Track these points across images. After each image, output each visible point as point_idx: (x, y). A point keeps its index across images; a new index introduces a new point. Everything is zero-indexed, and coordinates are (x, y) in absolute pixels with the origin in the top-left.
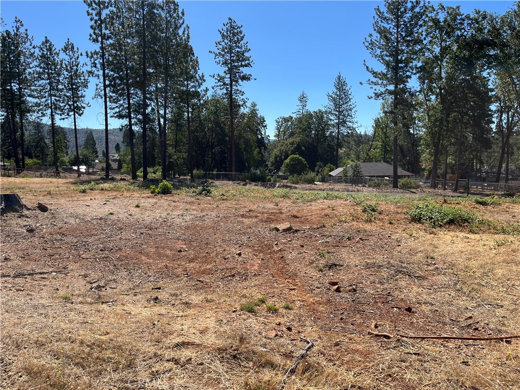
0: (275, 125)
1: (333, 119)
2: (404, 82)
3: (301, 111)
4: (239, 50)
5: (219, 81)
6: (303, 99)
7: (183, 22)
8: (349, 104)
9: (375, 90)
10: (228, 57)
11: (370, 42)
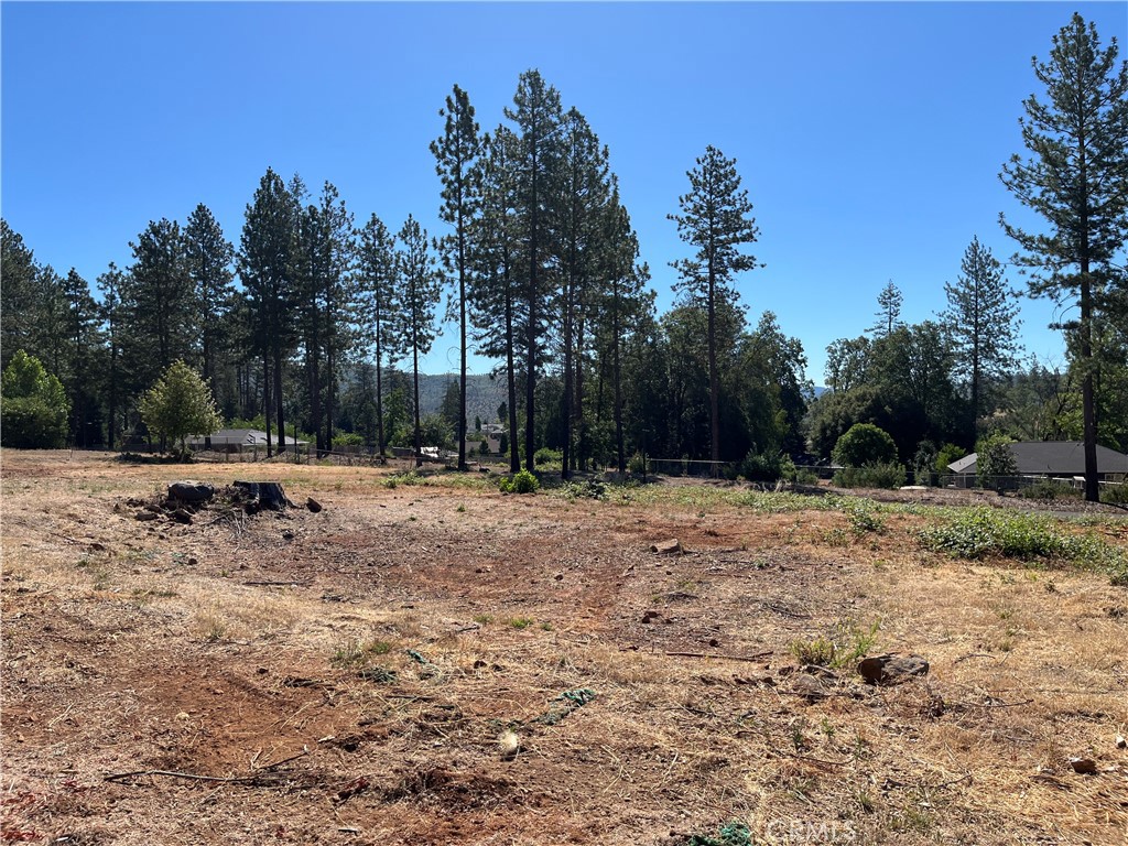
0: (826, 357)
1: (961, 341)
2: (1102, 256)
3: (887, 326)
4: (728, 208)
5: (686, 273)
6: (890, 299)
7: (607, 170)
8: (1002, 306)
9: (1033, 276)
10: (705, 224)
11: (1015, 173)
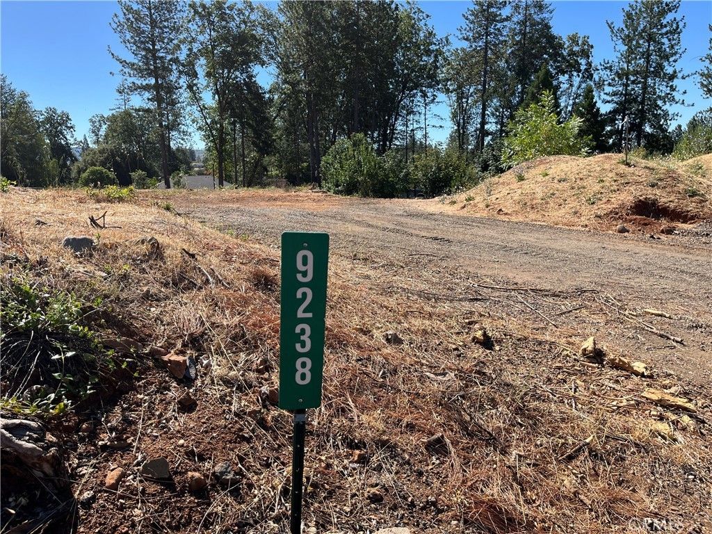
0: (89, 126)
3: (123, 107)
